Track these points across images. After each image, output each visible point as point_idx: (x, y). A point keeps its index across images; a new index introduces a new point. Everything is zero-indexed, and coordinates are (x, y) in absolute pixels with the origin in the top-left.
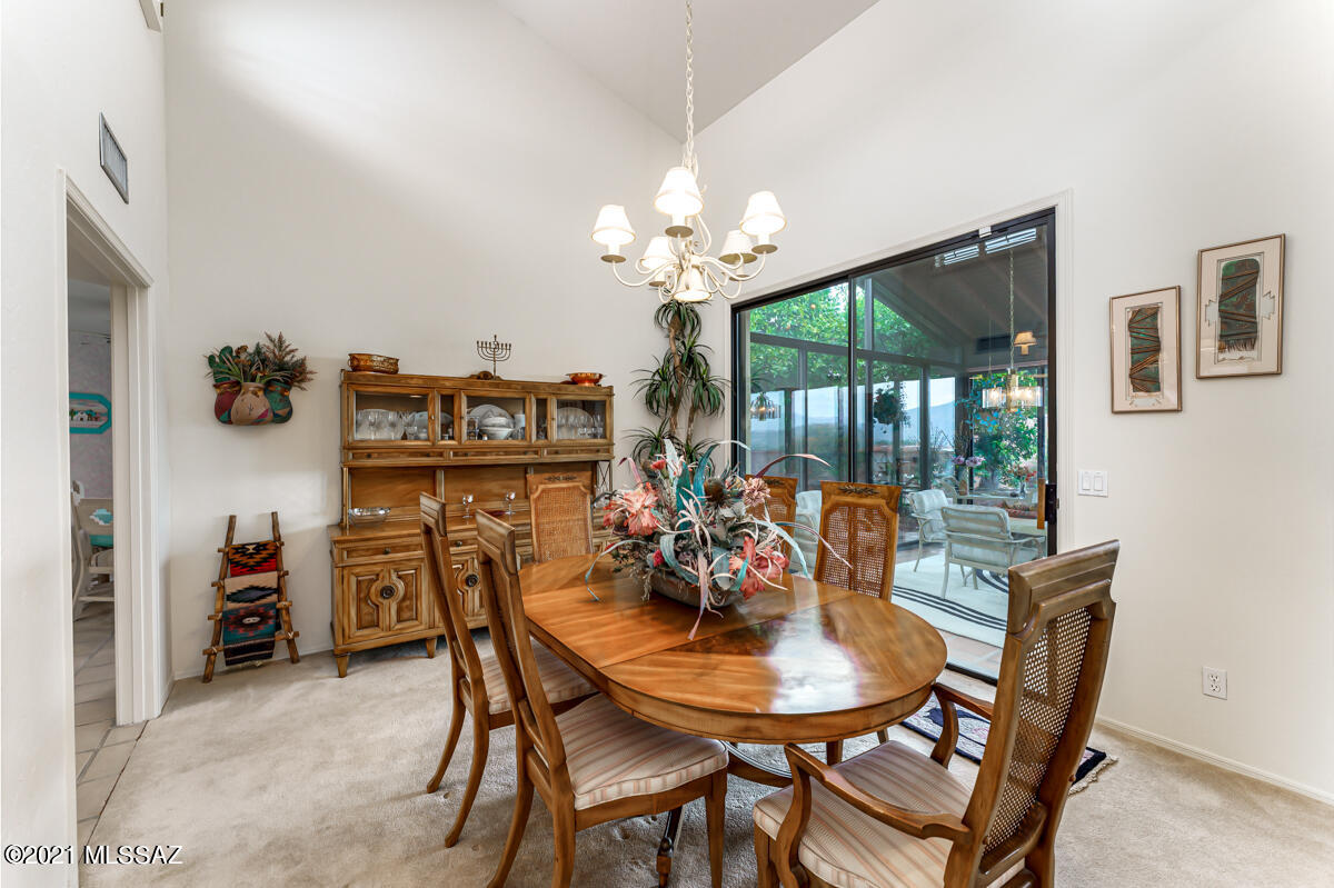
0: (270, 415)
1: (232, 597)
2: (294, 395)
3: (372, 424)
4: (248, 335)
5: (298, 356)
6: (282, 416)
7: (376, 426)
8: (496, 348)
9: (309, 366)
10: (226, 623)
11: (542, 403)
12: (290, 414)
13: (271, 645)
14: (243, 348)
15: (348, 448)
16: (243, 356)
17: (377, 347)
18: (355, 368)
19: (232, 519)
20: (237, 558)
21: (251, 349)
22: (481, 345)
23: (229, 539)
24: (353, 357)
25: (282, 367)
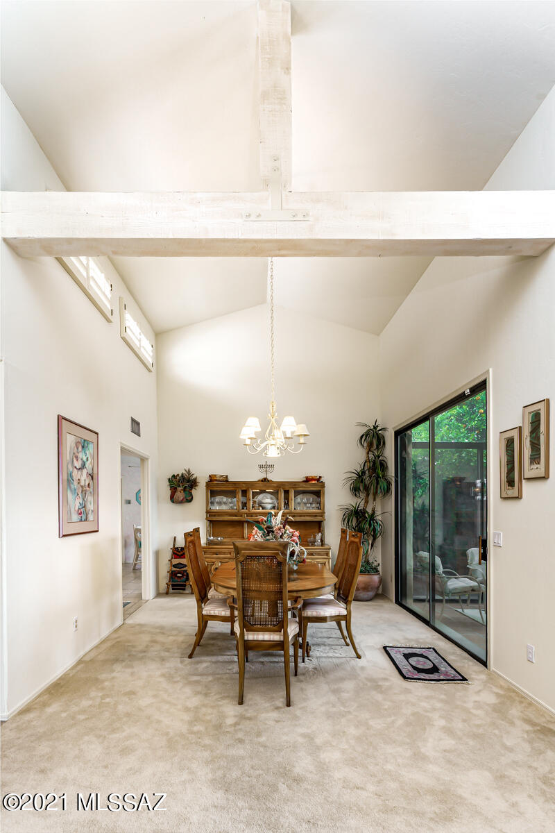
0: (185, 500)
1: (175, 566)
2: (193, 491)
3: (217, 503)
4: (179, 471)
5: (194, 477)
6: (189, 500)
7: (220, 503)
8: (266, 467)
9: (198, 480)
10: (173, 575)
11: (287, 492)
12: (192, 498)
13: (185, 586)
14: (178, 475)
15: (207, 512)
16: (178, 478)
17: (219, 471)
18: (211, 480)
19: (175, 537)
20: (176, 552)
21: (180, 475)
22: (261, 467)
23: (174, 545)
24: (210, 476)
25: (189, 481)
